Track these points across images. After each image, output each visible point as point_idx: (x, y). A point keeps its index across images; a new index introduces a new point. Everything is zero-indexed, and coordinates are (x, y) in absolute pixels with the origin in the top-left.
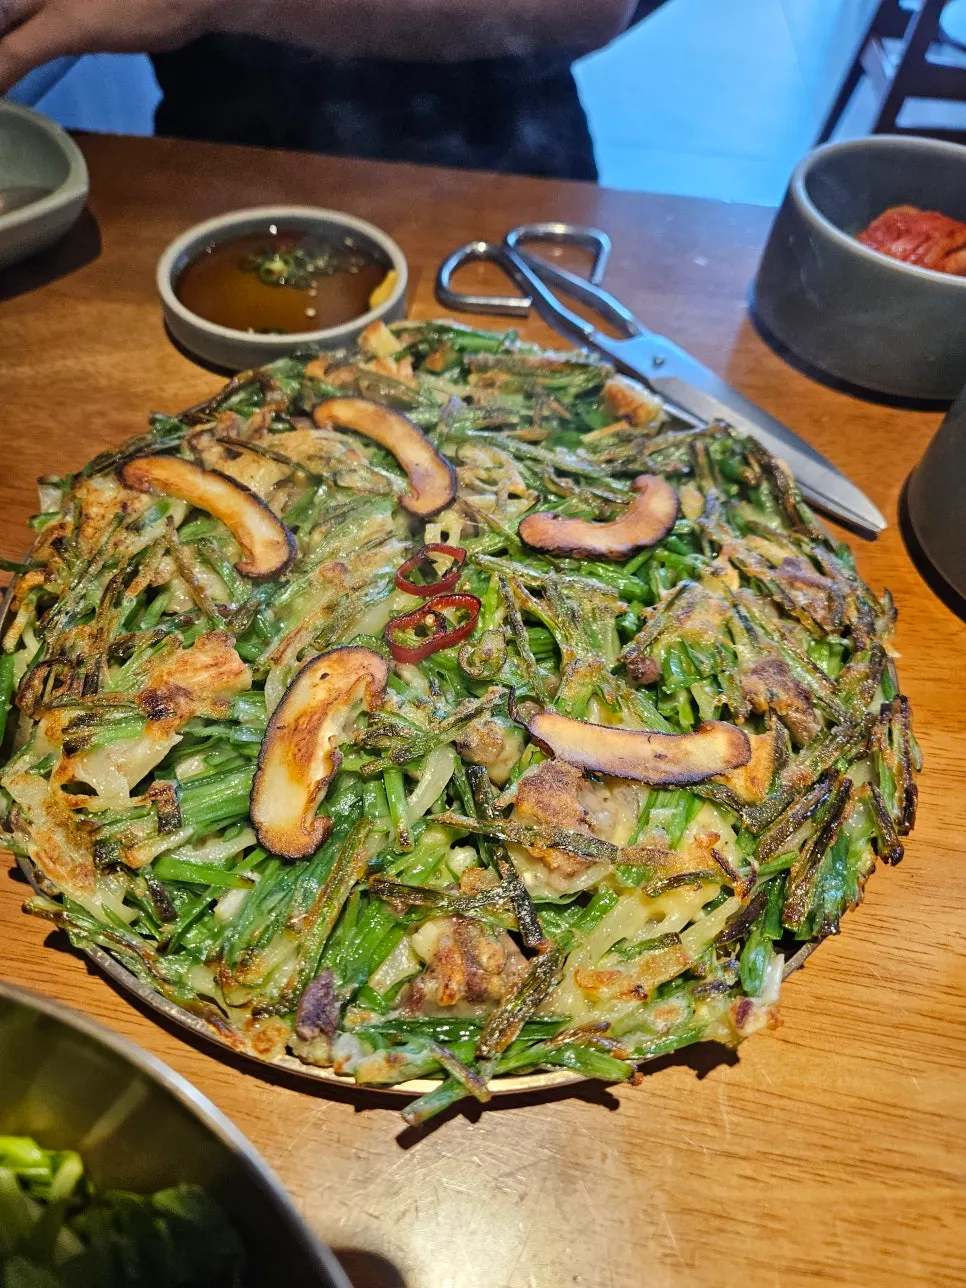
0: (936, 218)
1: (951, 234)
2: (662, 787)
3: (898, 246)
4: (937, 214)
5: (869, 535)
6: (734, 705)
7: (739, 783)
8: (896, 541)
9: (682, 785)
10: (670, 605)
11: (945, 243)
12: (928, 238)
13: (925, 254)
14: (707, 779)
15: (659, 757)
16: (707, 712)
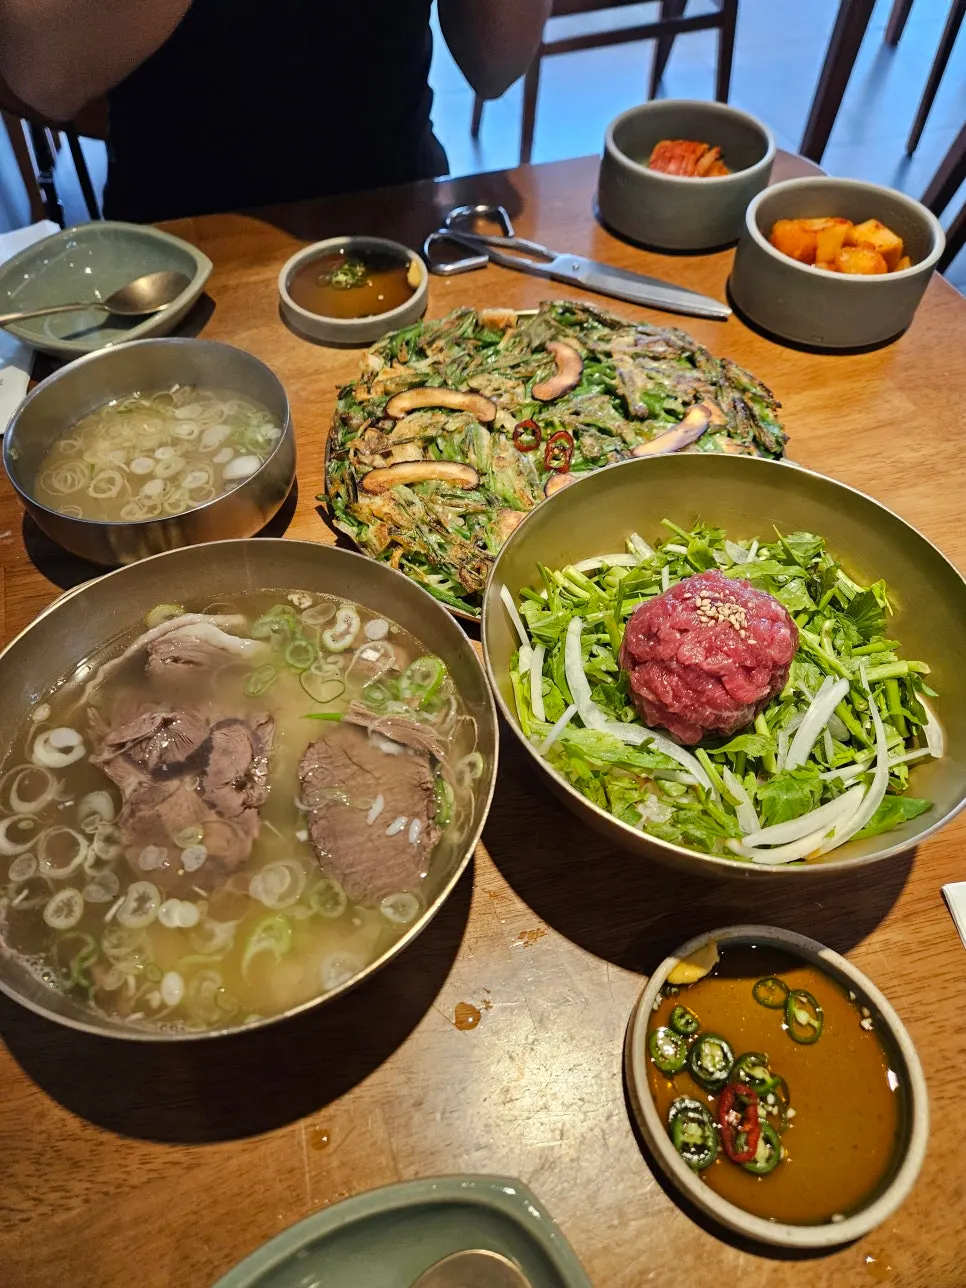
0: (681, 144)
1: (694, 152)
2: (699, 439)
3: (672, 167)
4: (681, 141)
5: (723, 319)
6: (686, 399)
7: (717, 421)
8: (734, 321)
9: (703, 434)
10: (624, 383)
11: (693, 158)
12: (683, 157)
13: (686, 168)
14: (708, 426)
15: (686, 432)
16: (680, 409)
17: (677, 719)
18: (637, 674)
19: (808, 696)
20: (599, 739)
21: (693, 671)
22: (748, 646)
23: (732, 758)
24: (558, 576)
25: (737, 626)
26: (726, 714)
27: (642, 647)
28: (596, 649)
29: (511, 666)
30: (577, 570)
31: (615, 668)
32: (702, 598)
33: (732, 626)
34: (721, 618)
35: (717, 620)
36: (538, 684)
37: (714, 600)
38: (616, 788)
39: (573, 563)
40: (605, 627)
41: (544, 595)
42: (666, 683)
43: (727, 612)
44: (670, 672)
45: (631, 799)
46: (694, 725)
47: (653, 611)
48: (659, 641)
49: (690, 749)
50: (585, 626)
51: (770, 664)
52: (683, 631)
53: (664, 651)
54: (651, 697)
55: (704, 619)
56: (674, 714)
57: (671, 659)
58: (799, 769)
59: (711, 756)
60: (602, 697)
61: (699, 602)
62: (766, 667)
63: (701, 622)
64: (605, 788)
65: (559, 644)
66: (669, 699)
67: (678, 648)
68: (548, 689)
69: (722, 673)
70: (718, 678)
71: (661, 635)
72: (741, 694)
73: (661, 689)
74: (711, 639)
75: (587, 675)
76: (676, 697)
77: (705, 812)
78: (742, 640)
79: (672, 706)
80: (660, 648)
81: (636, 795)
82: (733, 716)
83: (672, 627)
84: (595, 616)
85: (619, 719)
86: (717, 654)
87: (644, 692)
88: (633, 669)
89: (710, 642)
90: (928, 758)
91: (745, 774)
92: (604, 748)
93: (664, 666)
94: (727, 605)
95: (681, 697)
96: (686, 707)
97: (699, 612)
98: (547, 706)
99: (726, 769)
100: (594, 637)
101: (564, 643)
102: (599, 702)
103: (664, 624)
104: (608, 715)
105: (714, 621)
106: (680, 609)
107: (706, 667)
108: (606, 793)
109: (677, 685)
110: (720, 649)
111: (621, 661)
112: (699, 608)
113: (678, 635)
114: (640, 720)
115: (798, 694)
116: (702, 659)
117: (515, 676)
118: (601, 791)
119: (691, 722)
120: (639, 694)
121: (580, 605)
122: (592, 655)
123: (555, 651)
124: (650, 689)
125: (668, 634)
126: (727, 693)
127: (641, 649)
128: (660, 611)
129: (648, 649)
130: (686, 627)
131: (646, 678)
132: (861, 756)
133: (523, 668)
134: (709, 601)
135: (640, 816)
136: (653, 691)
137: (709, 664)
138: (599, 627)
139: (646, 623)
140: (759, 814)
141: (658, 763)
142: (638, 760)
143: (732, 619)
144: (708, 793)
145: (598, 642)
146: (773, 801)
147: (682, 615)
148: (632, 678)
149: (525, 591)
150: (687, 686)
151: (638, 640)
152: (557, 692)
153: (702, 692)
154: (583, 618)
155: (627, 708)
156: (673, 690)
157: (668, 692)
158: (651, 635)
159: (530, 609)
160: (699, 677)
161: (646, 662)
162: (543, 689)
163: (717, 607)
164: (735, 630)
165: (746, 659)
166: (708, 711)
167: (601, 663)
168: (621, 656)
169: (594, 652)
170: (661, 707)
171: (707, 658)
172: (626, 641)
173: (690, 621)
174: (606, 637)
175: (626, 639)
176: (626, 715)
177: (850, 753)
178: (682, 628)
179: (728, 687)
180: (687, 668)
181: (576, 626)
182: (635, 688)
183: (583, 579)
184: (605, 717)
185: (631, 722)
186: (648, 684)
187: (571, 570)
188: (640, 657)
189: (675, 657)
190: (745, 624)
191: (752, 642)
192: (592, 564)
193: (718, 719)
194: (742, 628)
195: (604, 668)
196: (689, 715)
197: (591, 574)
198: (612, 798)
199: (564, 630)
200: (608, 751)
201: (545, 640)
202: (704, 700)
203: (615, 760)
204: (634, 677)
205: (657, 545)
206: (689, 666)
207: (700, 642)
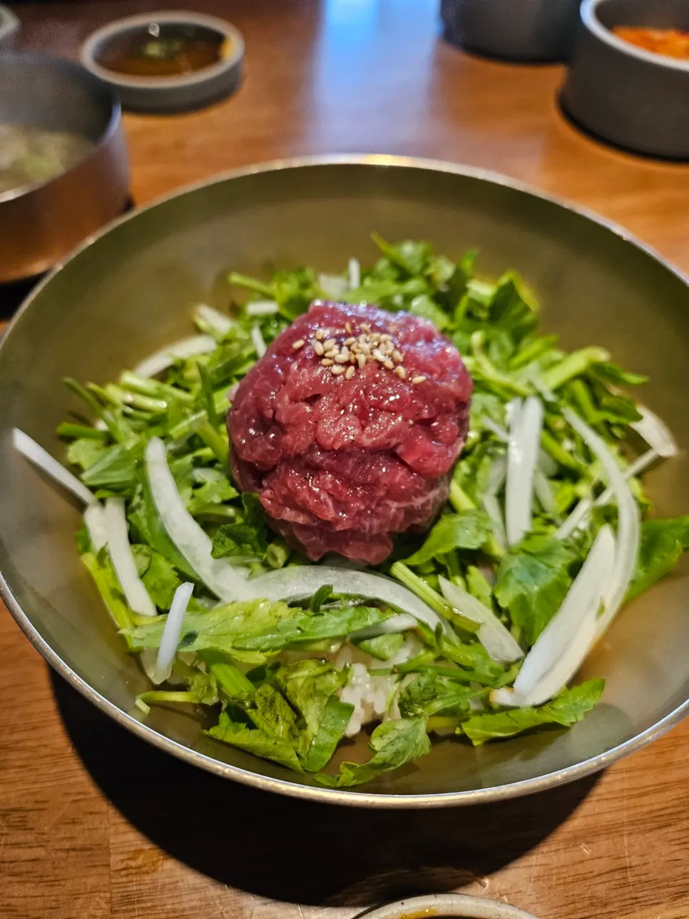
17: (353, 535)
18: (268, 492)
19: (500, 435)
20: (248, 615)
21: (350, 455)
22: (416, 387)
23: (442, 561)
24: (112, 392)
25: (389, 364)
26: (418, 502)
27: (261, 447)
28: (200, 474)
29: (80, 547)
30: (140, 377)
31: (233, 493)
32: (322, 341)
33: (380, 365)
34: (362, 359)
35: (356, 364)
36: (125, 563)
37: (338, 337)
38: (300, 682)
39: (131, 367)
40: (201, 440)
41: (101, 426)
42: (317, 490)
43: (367, 347)
44: (316, 469)
45: (328, 689)
46: (379, 535)
47: (256, 386)
48: (282, 429)
49: (382, 569)
50: (172, 446)
51: (452, 404)
52: (313, 400)
53: (297, 441)
54: (301, 519)
55: (336, 369)
56: (345, 531)
57: (311, 449)
58: (528, 536)
59: (415, 569)
60: (230, 544)
61: (319, 349)
62: (448, 411)
63: (335, 376)
64: (283, 693)
65: (139, 488)
66: (330, 514)
67: (315, 429)
68: (144, 562)
69: (394, 441)
70: (391, 454)
71: (283, 418)
72: (431, 463)
73: (312, 502)
74: (357, 395)
75: (196, 517)
76: (340, 504)
77: (441, 658)
78: (404, 381)
79: (338, 521)
80: (288, 439)
81: (333, 680)
82: (428, 502)
83: (294, 400)
84: (180, 429)
85: (267, 566)
86: (376, 417)
87: (289, 514)
88: (261, 486)
89: (360, 402)
90: (659, 461)
91: (464, 572)
92: (258, 628)
93: (302, 463)
94: (362, 337)
95: (347, 503)
96: (360, 513)
97: (325, 362)
98: (152, 590)
99: (442, 580)
100: (189, 459)
101: (146, 485)
102: (227, 555)
103: (280, 399)
104: (248, 566)
105: (352, 369)
106: (295, 367)
107: (367, 442)
108: (285, 698)
109: (335, 486)
110: (378, 407)
111: (236, 478)
112: (323, 357)
113: (308, 409)
114: (297, 556)
115: (485, 435)
116: (357, 431)
117: (89, 561)
118: (279, 698)
119: (374, 532)
120: (282, 521)
121: (157, 422)
122: (197, 486)
123: (136, 500)
124: (295, 507)
125: (292, 412)
126: (411, 470)
127: (259, 450)
128: (268, 383)
129: (270, 447)
130: (316, 393)
131: (284, 492)
132: (583, 489)
133: (97, 544)
134: (333, 341)
135: (350, 709)
136: (302, 508)
137: (370, 436)
138: (193, 442)
139: (253, 410)
140: (508, 625)
141: (350, 622)
142: (320, 628)
143: (379, 355)
144: (438, 632)
145: (198, 463)
146: (522, 601)
147: (303, 377)
148: (261, 500)
149: (66, 427)
150: (349, 482)
151: (250, 438)
152: (161, 562)
153: (375, 483)
154: (165, 438)
155: (272, 547)
156: (330, 495)
157: (325, 503)
158: (267, 424)
159: (80, 451)
160: (362, 462)
161: (275, 467)
162: (137, 564)
163: (349, 347)
164: (387, 370)
165: (420, 409)
166: (394, 505)
167: (211, 492)
168: (236, 473)
169: (199, 480)
170: (324, 528)
171: (363, 428)
172: (234, 449)
173: (318, 379)
174: (207, 452)
175: (232, 445)
176: (275, 558)
177: (568, 490)
178: (309, 395)
179: (409, 461)
180: (341, 454)
181: (156, 452)
182: (273, 512)
183: (151, 386)
184: (244, 572)
185: (285, 565)
186: (290, 500)
187: (128, 378)
188: (261, 463)
189: (317, 444)
190: (399, 356)
191: (419, 379)
192: (159, 362)
193: (410, 513)
194: (396, 363)
195: (217, 500)
196: (367, 524)
197: (162, 376)
198: (299, 702)
199: (141, 465)
200: (265, 632)
201: (117, 490)
202: (382, 493)
203: (283, 642)
204: (266, 497)
205: (235, 311)
206: (342, 450)
207: (344, 407)
